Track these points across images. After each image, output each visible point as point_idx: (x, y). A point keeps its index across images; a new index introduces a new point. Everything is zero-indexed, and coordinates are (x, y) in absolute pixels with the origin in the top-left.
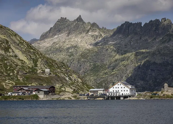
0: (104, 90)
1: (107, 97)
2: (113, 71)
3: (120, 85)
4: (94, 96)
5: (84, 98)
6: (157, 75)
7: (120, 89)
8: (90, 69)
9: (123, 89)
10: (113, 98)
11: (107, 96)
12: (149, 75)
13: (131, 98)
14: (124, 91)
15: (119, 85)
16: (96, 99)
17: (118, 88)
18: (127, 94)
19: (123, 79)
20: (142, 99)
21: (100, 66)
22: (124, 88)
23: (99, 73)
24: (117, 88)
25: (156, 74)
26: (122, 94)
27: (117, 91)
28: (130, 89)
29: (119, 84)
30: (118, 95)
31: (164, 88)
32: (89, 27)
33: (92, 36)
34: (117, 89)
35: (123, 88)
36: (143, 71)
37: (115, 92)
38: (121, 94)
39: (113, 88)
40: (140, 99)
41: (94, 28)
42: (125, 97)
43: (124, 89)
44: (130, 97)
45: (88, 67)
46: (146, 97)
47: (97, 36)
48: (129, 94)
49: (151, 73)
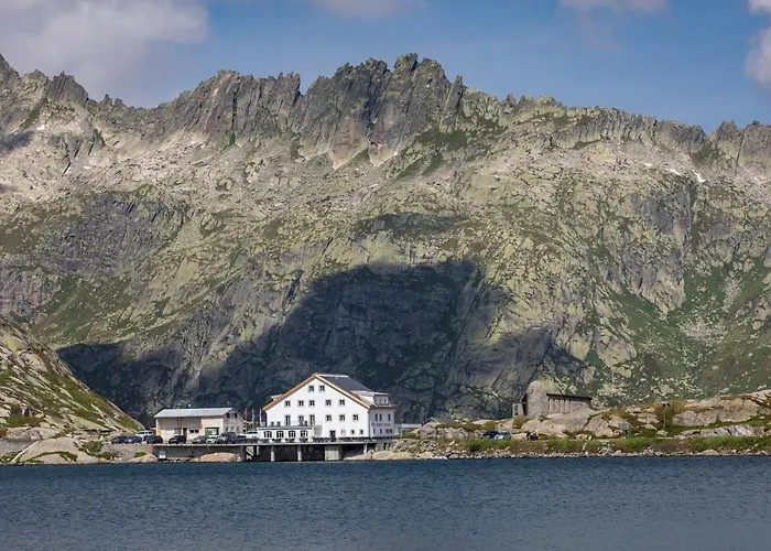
0: (228, 415)
1: (255, 447)
2: (159, 315)
3: (322, 388)
4: (189, 444)
5: (137, 455)
6: (379, 332)
7: (320, 411)
8: (44, 303)
9: (335, 410)
10: (285, 453)
11: (260, 443)
12: (341, 330)
13: (379, 455)
14: (342, 417)
15: (317, 388)
16: (196, 460)
17: (312, 403)
18: (357, 435)
19: (210, 353)
20: (428, 455)
21: (97, 289)
22: (342, 402)
23: (92, 325)
24: (306, 403)
25: (372, 326)
26: (333, 433)
27: (307, 419)
28: (372, 407)
29: (316, 383)
30: (310, 441)
31: (525, 399)
32: (40, 94)
33: (55, 140)
34: (306, 411)
35: (335, 402)
36: (311, 312)
37: (295, 422)
38: (325, 434)
39: (288, 403)
40: (422, 456)
41: (62, 103)
42: (349, 448)
43: (342, 410)
44: (371, 446)
45: (35, 297)
46: (448, 449)
47: (78, 141)
48: (366, 435)
49: (347, 325)
